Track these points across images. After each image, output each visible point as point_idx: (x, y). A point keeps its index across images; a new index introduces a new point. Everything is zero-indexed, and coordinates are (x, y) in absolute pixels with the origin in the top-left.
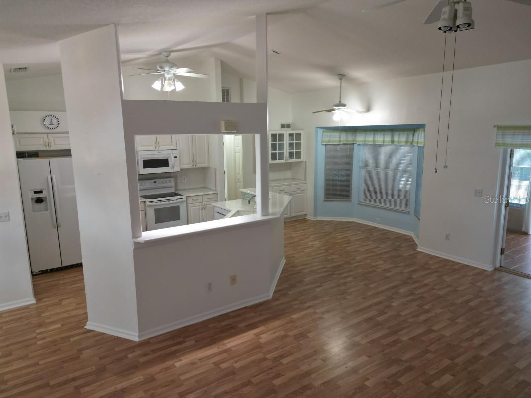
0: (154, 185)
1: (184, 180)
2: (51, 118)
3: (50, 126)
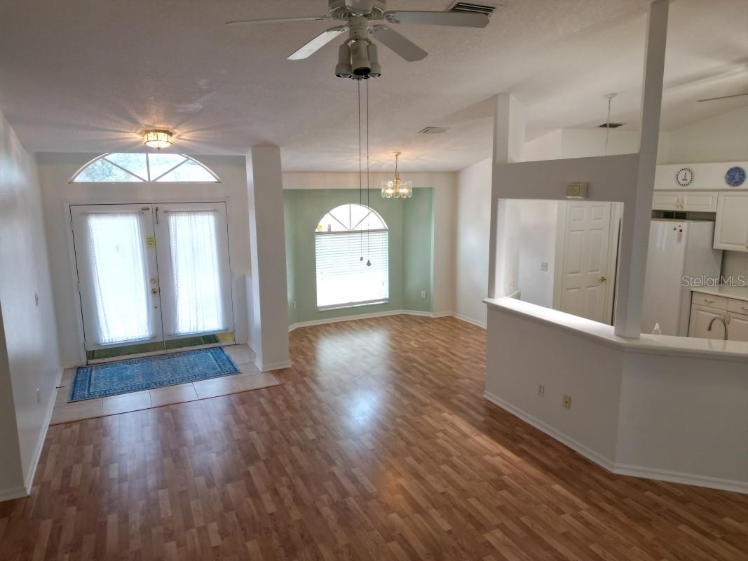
2: (687, 172)
3: (683, 182)
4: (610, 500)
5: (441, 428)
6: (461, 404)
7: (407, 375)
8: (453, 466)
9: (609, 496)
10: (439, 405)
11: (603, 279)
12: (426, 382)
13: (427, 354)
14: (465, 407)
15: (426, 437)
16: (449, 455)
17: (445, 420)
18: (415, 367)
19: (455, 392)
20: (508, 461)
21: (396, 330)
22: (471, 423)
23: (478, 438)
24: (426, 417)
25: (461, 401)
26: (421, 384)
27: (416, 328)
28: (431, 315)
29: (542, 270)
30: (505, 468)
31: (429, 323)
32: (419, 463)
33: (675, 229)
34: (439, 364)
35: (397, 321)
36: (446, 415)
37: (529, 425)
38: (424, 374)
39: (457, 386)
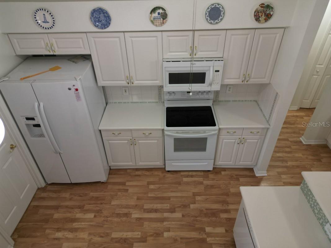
0: (185, 96)
2: (43, 12)
3: (44, 25)
33: (70, 89)
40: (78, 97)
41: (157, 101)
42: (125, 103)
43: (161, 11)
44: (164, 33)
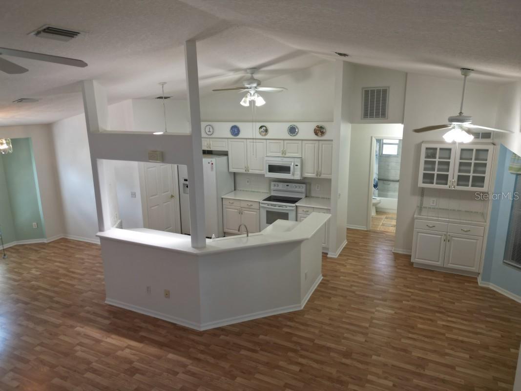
0: (285, 188)
1: (318, 188)
2: (210, 127)
3: (208, 133)
4: (202, 351)
5: (77, 342)
6: (89, 315)
7: (36, 303)
8: (94, 371)
9: (202, 349)
10: (70, 322)
11: (172, 196)
12: (55, 305)
13: (49, 278)
14: (92, 317)
15: (66, 355)
16: (89, 363)
17: (79, 334)
18: (41, 293)
19: (82, 306)
20: (135, 350)
21: (14, 262)
22: (101, 329)
23: (109, 340)
24: (62, 337)
25: (88, 312)
26: (51, 308)
27: (34, 256)
28: (45, 241)
29: (132, 197)
30: (133, 356)
31: (44, 249)
32: (66, 381)
33: (209, 163)
34: (62, 285)
35: (14, 253)
36: (78, 329)
37: (143, 315)
38: (51, 298)
39: (82, 301)
40: (212, 168)
41: (268, 191)
42: (247, 191)
43: (264, 128)
44: (268, 141)
